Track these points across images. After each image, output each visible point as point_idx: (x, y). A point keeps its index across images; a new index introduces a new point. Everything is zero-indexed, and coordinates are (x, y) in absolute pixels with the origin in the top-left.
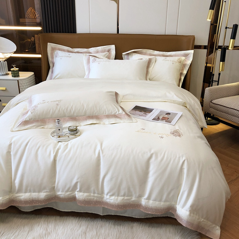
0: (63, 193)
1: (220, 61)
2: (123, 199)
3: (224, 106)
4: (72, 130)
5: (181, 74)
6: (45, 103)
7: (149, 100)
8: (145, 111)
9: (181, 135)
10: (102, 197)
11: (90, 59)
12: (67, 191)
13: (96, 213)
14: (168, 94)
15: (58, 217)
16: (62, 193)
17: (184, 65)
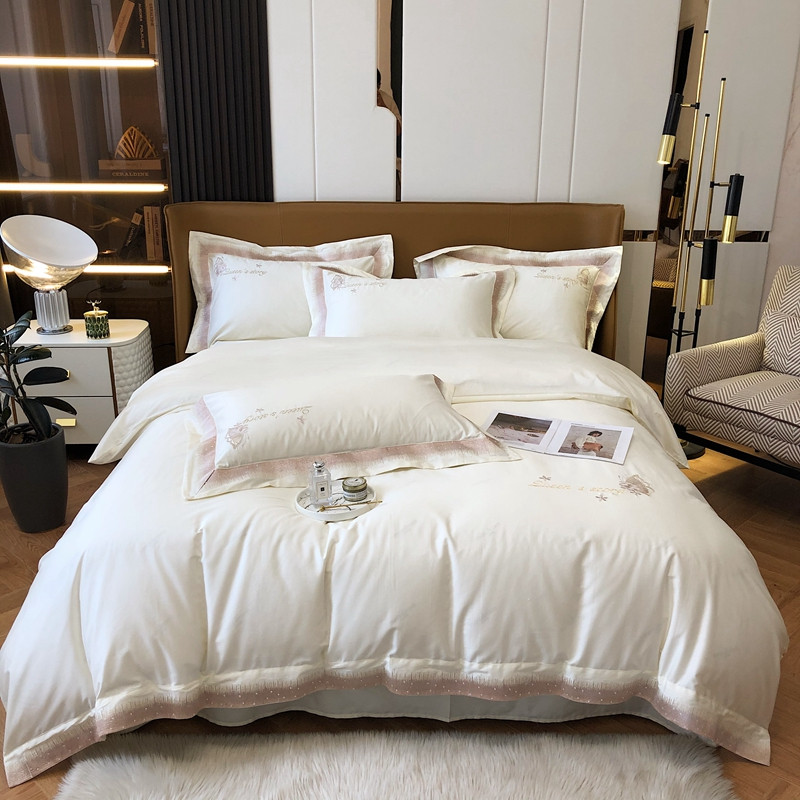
0: (352, 663)
1: (702, 277)
2: (516, 670)
3: (725, 405)
4: (355, 489)
5: (590, 315)
6: (264, 416)
7: (528, 397)
8: (530, 429)
9: (650, 490)
10: (457, 667)
11: (322, 279)
12: (363, 657)
13: (429, 717)
14: (578, 377)
15: (328, 737)
16: (346, 663)
17: (597, 290)
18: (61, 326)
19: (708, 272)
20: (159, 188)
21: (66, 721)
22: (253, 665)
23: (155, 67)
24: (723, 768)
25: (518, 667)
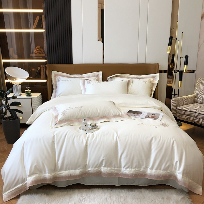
0: (93, 169)
1: (179, 80)
3: (186, 111)
4: (93, 126)
5: (152, 90)
6: (71, 109)
7: (136, 107)
8: (137, 113)
9: (168, 126)
10: (120, 170)
11: (85, 82)
12: (96, 167)
14: (149, 102)
16: (91, 169)
17: (153, 84)
18: (19, 94)
19: (181, 79)
20: (44, 61)
21: (19, 184)
22: (68, 169)
23: (44, 31)
24: (189, 197)
25: (135, 170)
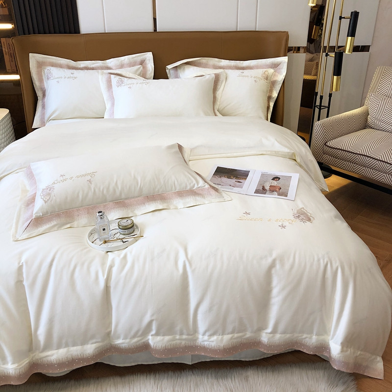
0: (128, 341)
1: (334, 75)
2: (231, 338)
3: (348, 151)
4: (126, 228)
5: (269, 98)
6: (65, 180)
7: (235, 154)
8: (237, 177)
9: (312, 219)
10: (194, 339)
11: (111, 81)
12: (134, 336)
13: (179, 362)
15: (118, 379)
16: (124, 341)
17: (273, 84)
19: (337, 71)
20: (9, 26)
22: (64, 345)
